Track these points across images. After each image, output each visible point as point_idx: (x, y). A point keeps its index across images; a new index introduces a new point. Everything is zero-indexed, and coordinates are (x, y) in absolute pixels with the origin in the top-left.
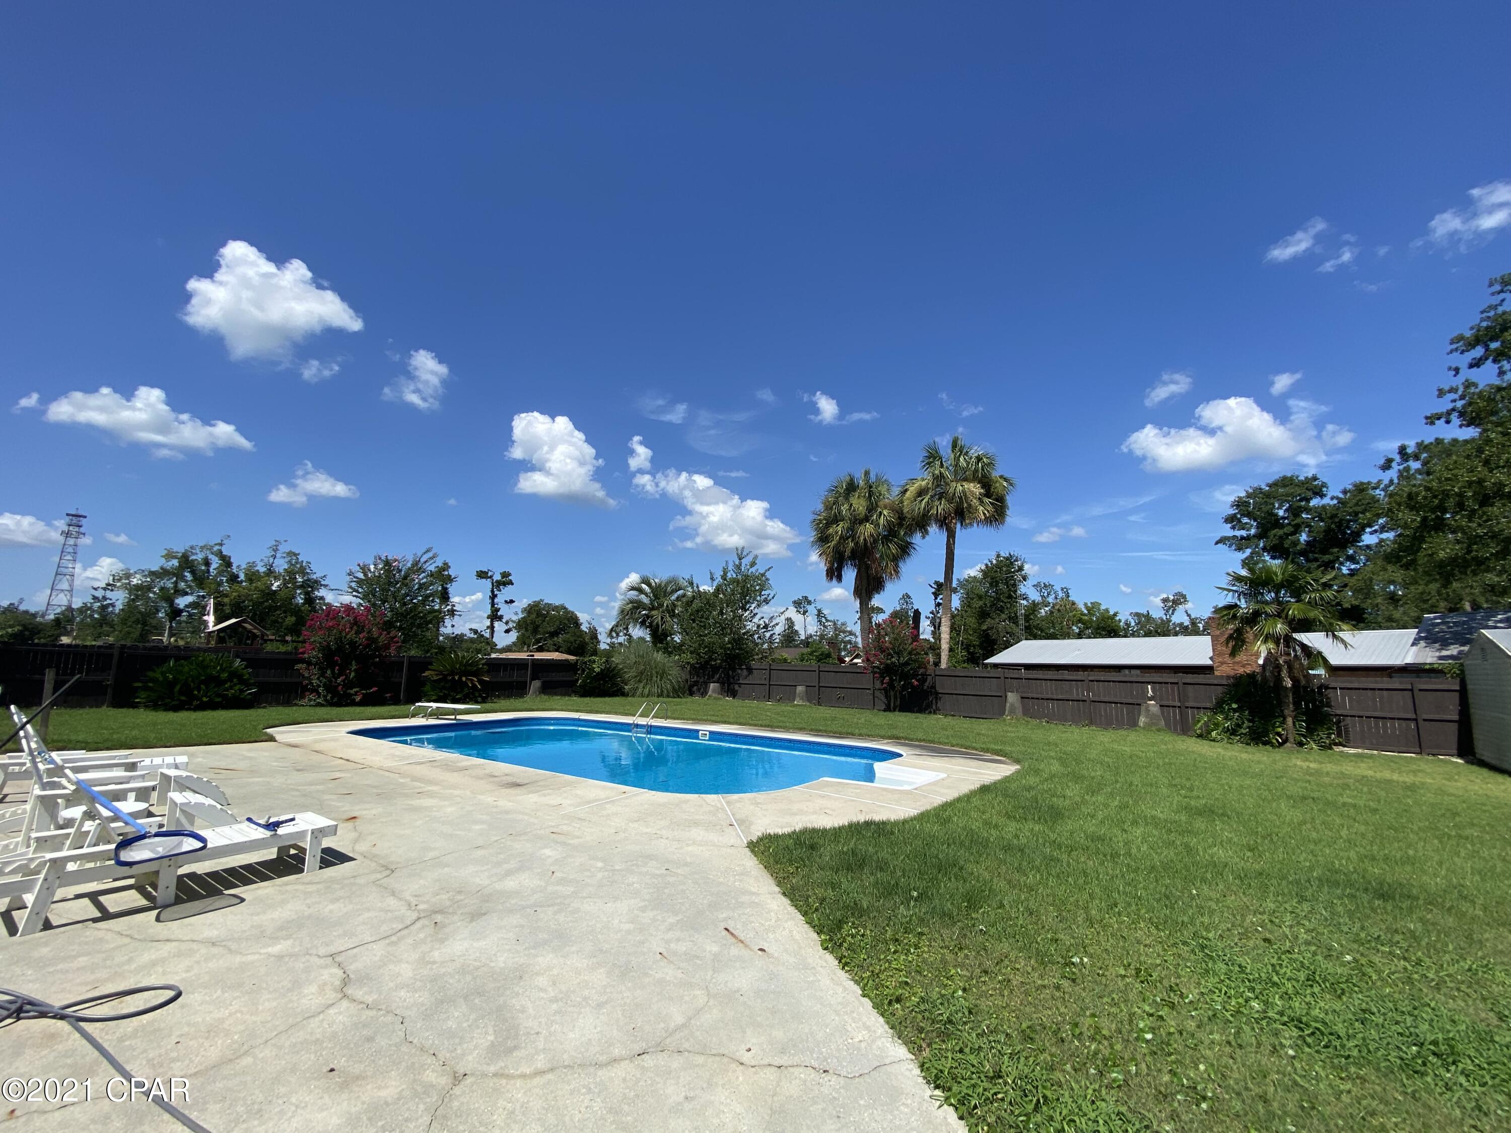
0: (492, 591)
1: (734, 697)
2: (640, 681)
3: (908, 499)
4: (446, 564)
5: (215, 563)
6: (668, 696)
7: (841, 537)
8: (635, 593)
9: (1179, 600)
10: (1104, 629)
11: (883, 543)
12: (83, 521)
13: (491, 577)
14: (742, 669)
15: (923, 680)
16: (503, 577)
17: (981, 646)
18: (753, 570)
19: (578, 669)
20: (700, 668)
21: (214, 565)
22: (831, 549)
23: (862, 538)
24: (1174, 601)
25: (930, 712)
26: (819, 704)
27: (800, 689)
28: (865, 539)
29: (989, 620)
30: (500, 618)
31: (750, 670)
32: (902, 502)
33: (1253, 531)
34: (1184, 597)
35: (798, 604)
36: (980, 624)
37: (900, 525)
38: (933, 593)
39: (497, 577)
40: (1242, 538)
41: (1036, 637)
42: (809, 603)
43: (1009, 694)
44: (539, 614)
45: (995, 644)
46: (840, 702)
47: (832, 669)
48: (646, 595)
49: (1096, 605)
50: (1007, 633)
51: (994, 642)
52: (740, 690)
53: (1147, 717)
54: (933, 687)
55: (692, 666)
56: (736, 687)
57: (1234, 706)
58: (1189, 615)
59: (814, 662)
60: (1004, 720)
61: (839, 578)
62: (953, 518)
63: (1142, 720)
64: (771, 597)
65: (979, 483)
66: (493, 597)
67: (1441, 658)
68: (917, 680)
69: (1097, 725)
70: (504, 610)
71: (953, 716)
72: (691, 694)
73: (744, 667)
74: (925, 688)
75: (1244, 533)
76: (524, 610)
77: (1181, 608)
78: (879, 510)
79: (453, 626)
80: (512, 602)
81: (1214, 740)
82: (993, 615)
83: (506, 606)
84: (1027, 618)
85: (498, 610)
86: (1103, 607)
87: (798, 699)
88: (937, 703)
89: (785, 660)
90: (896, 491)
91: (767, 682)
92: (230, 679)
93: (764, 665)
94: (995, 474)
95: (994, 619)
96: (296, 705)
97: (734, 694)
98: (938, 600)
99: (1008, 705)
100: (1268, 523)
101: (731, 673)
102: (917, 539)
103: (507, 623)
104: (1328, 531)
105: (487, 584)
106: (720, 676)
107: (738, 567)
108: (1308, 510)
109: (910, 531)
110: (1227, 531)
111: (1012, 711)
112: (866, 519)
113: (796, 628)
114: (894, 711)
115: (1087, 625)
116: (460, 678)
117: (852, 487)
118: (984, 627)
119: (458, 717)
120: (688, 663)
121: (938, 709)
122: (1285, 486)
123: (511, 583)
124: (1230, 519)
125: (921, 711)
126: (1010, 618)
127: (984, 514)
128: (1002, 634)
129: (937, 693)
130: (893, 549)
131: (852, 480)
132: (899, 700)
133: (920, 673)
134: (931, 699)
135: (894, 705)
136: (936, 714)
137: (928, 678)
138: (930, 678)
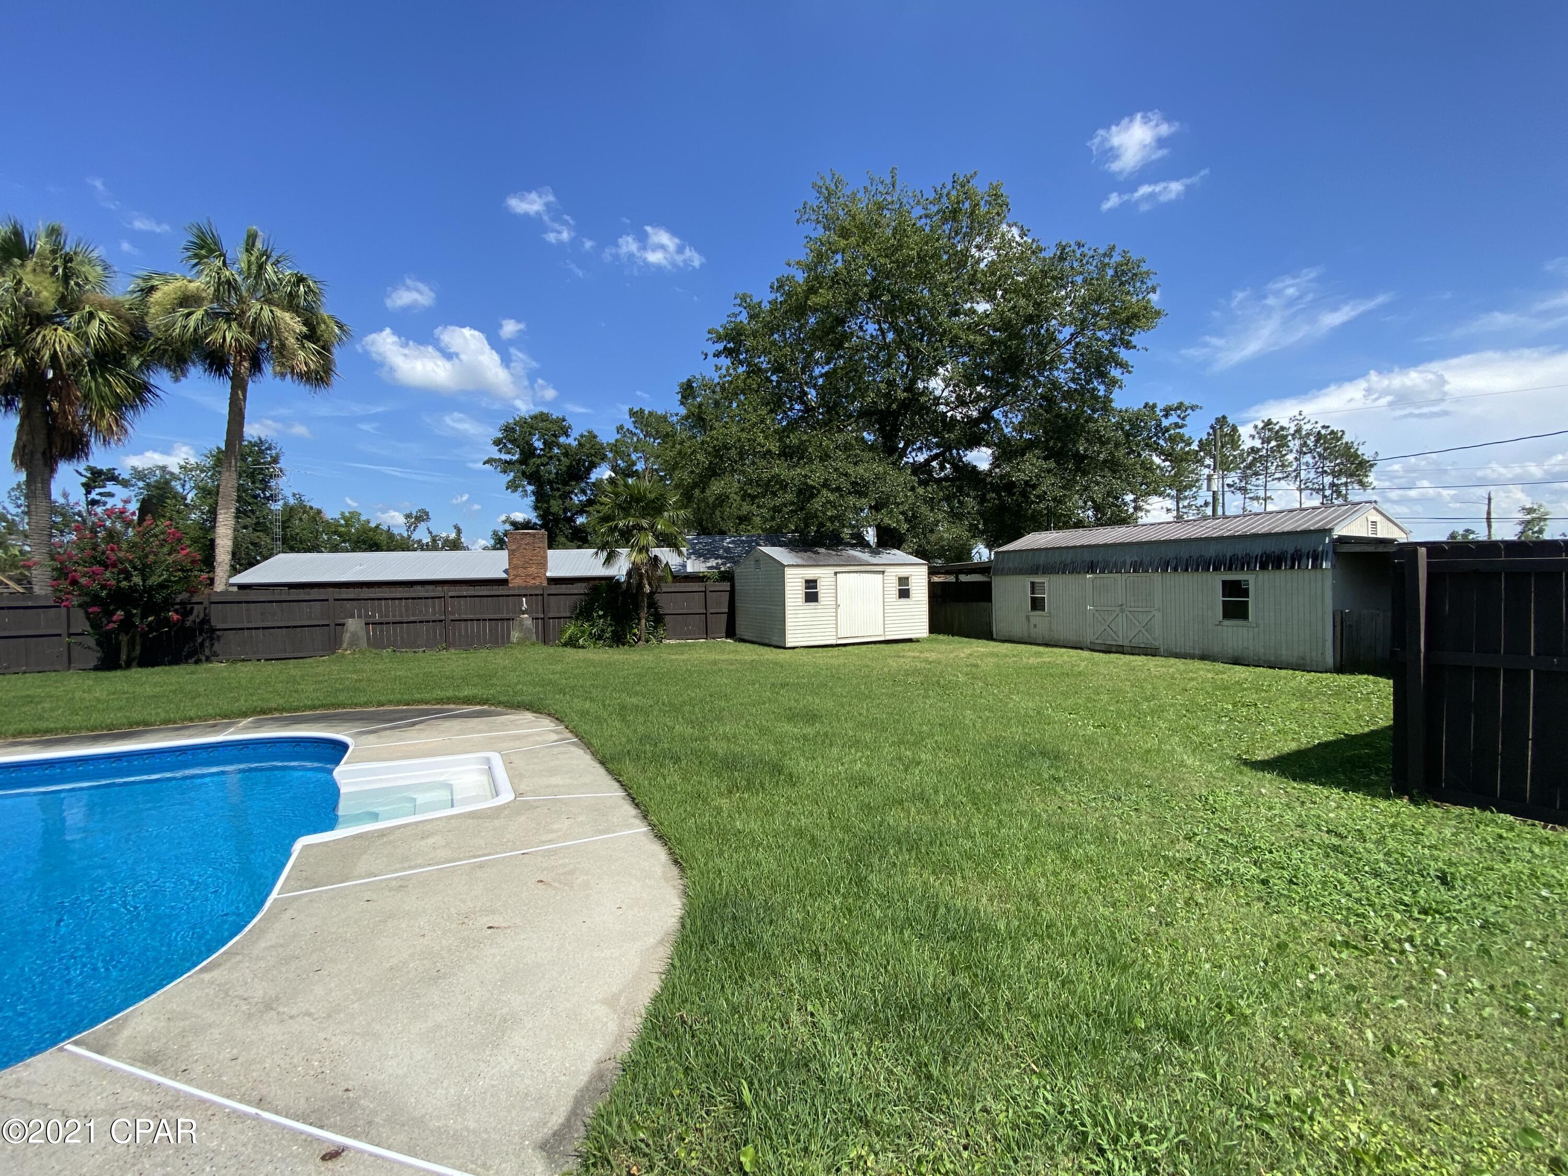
9: (421, 517)
10: (364, 542)
15: (186, 612)
24: (416, 518)
25: (197, 662)
33: (515, 458)
34: (427, 514)
37: (134, 347)
38: (83, 485)
40: (506, 462)
41: (292, 550)
43: (349, 621)
49: (355, 515)
53: (520, 631)
54: (206, 620)
57: (601, 613)
58: (430, 533)
60: (342, 656)
62: (242, 362)
63: (515, 635)
65: (299, 315)
67: (709, 568)
68: (176, 611)
69: (455, 647)
74: (191, 623)
75: (508, 457)
77: (422, 526)
81: (583, 647)
84: (285, 525)
86: (363, 518)
88: (212, 645)
90: (128, 284)
94: (324, 313)
98: (91, 497)
99: (348, 635)
100: (528, 453)
104: (570, 467)
108: (559, 446)
110: (494, 453)
115: (344, 537)
121: (215, 654)
122: (543, 421)
124: (497, 442)
127: (306, 364)
129: (213, 630)
132: (138, 649)
133: (178, 600)
134: (200, 640)
135: (128, 656)
136: (211, 662)
137: (192, 609)
138: (197, 608)
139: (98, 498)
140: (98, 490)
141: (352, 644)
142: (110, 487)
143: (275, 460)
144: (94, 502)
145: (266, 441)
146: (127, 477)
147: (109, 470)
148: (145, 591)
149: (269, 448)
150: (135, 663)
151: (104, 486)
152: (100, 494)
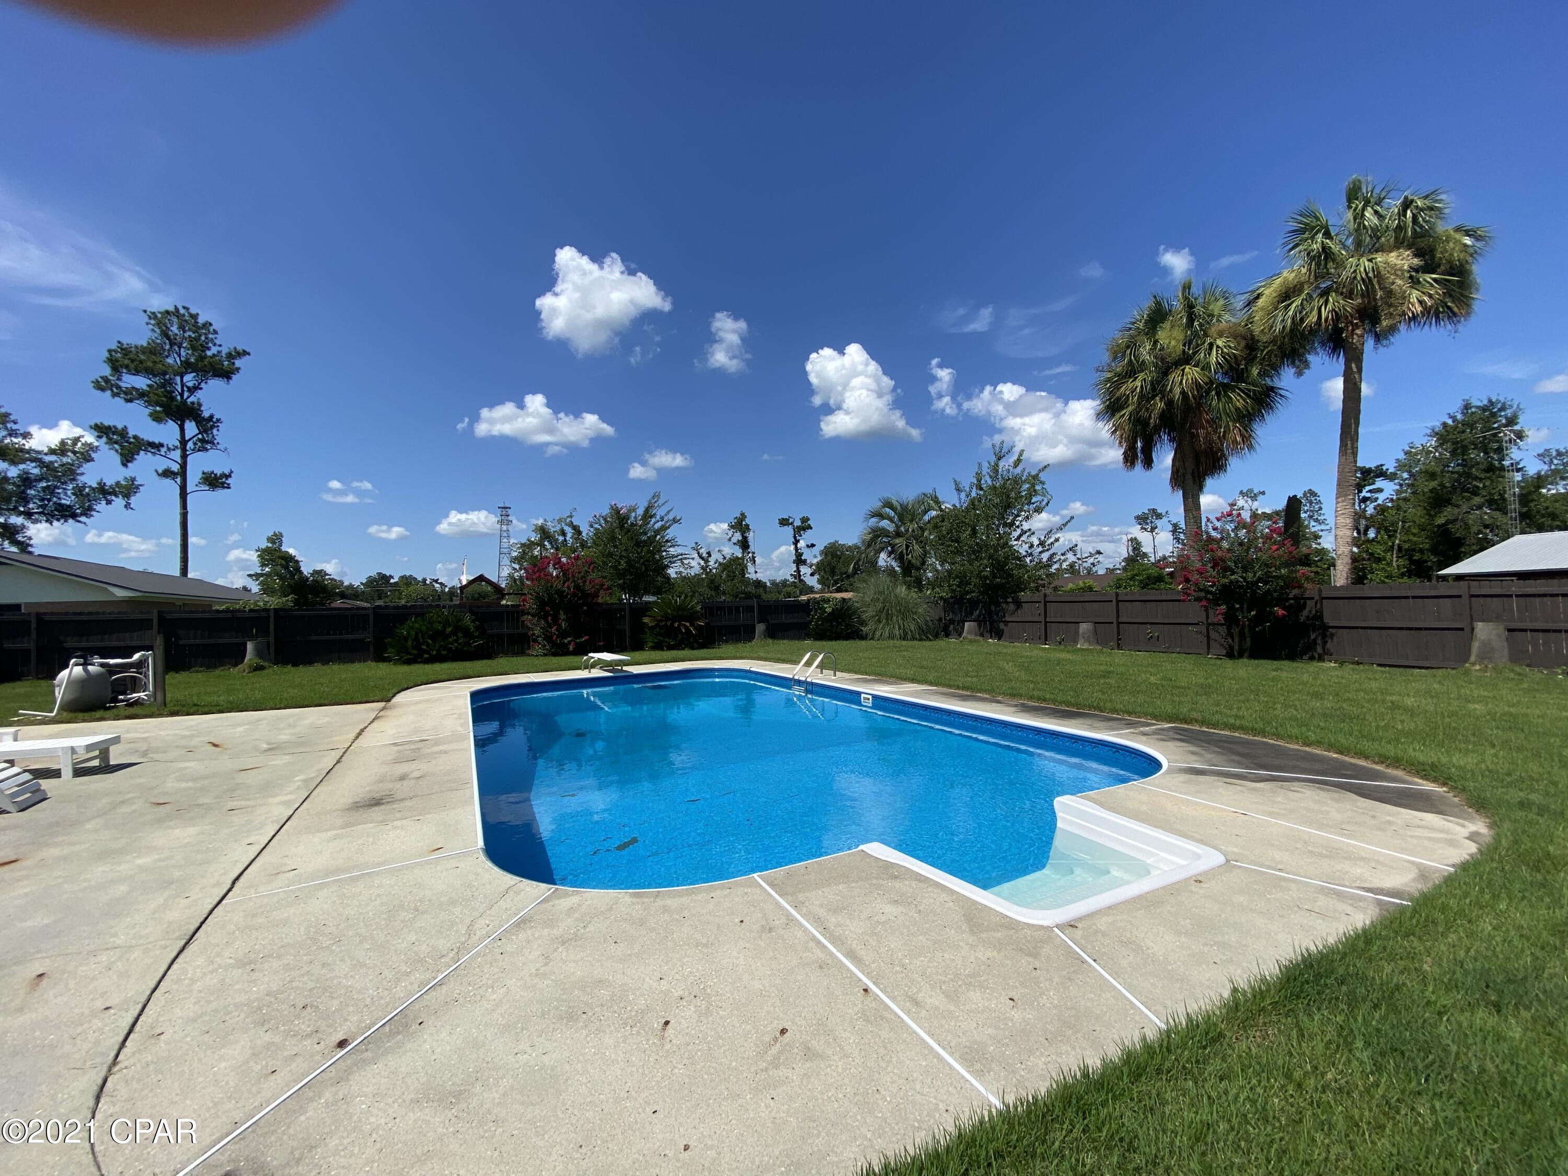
0: (795, 537)
1: (999, 639)
2: (879, 621)
3: (1262, 309)
4: (743, 514)
5: (569, 531)
6: (914, 639)
7: (1142, 396)
8: (874, 520)
11: (1218, 394)
12: (510, 511)
13: (792, 523)
14: (1007, 603)
15: (1300, 603)
16: (802, 523)
17: (1434, 550)
18: (1018, 470)
19: (811, 610)
20: (955, 603)
21: (569, 536)
22: (1126, 417)
23: (1177, 390)
25: (1312, 658)
26: (1119, 647)
27: (1084, 627)
28: (1183, 393)
29: (1449, 509)
30: (804, 562)
31: (1018, 604)
32: (1250, 320)
35: (1142, 520)
36: (1432, 517)
37: (1250, 360)
39: (798, 523)
42: (1159, 516)
43: (1479, 626)
44: (834, 555)
45: (1462, 545)
46: (1152, 644)
47: (1164, 598)
48: (891, 520)
50: (1486, 526)
51: (1459, 542)
52: (1006, 629)
54: (1319, 616)
55: (945, 600)
56: (1002, 626)
59: (1136, 589)
60: (1467, 672)
61: (1148, 463)
62: (1356, 326)
64: (1044, 503)
65: (1409, 247)
66: (796, 542)
68: (1284, 608)
70: (808, 555)
71: (1358, 663)
72: (947, 635)
73: (1010, 600)
74: (1302, 619)
76: (822, 553)
78: (1208, 340)
79: (756, 572)
80: (813, 545)
82: (1455, 499)
83: (808, 550)
85: (801, 554)
87: (1081, 641)
88: (1325, 643)
89: (1090, 588)
90: (1239, 302)
91: (1042, 619)
92: (454, 633)
93: (1038, 597)
95: (1458, 506)
96: (529, 655)
97: (999, 635)
98: (1362, 495)
99: (1476, 646)
101: (993, 608)
102: (1286, 379)
103: (811, 567)
105: (789, 530)
106: (980, 612)
107: (995, 469)
109: (1273, 368)
111: (1486, 655)
112: (1185, 359)
113: (1144, 550)
114: (1241, 656)
116: (672, 624)
117: (1158, 316)
118: (1440, 521)
119: (625, 668)
120: (941, 598)
121: (1327, 653)
123: (810, 527)
125: (1292, 656)
126: (1491, 503)
127: (1421, 302)
128: (1474, 529)
129: (1325, 628)
130: (1238, 401)
131: (1158, 304)
132: (1248, 641)
133: (1291, 596)
134: (1313, 637)
135: (1240, 646)
136: (1323, 661)
137: (1305, 603)
138: (1310, 604)
139: (1368, 495)
140: (1368, 488)
141: (1482, 658)
142: (1380, 483)
143: (1511, 421)
144: (1365, 500)
145: (1498, 401)
146: (1392, 470)
147: (1378, 467)
148: (1248, 587)
149: (1503, 409)
150: (1246, 654)
151: (1373, 484)
152: (1370, 491)
